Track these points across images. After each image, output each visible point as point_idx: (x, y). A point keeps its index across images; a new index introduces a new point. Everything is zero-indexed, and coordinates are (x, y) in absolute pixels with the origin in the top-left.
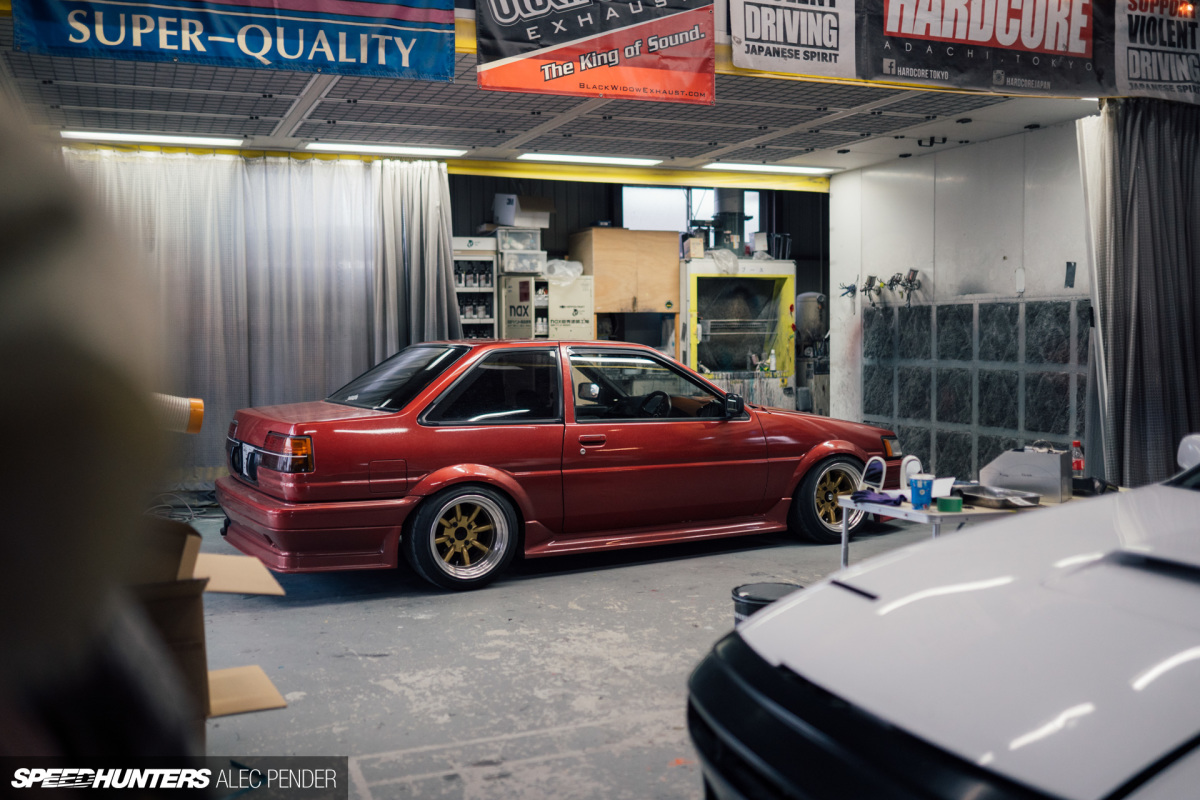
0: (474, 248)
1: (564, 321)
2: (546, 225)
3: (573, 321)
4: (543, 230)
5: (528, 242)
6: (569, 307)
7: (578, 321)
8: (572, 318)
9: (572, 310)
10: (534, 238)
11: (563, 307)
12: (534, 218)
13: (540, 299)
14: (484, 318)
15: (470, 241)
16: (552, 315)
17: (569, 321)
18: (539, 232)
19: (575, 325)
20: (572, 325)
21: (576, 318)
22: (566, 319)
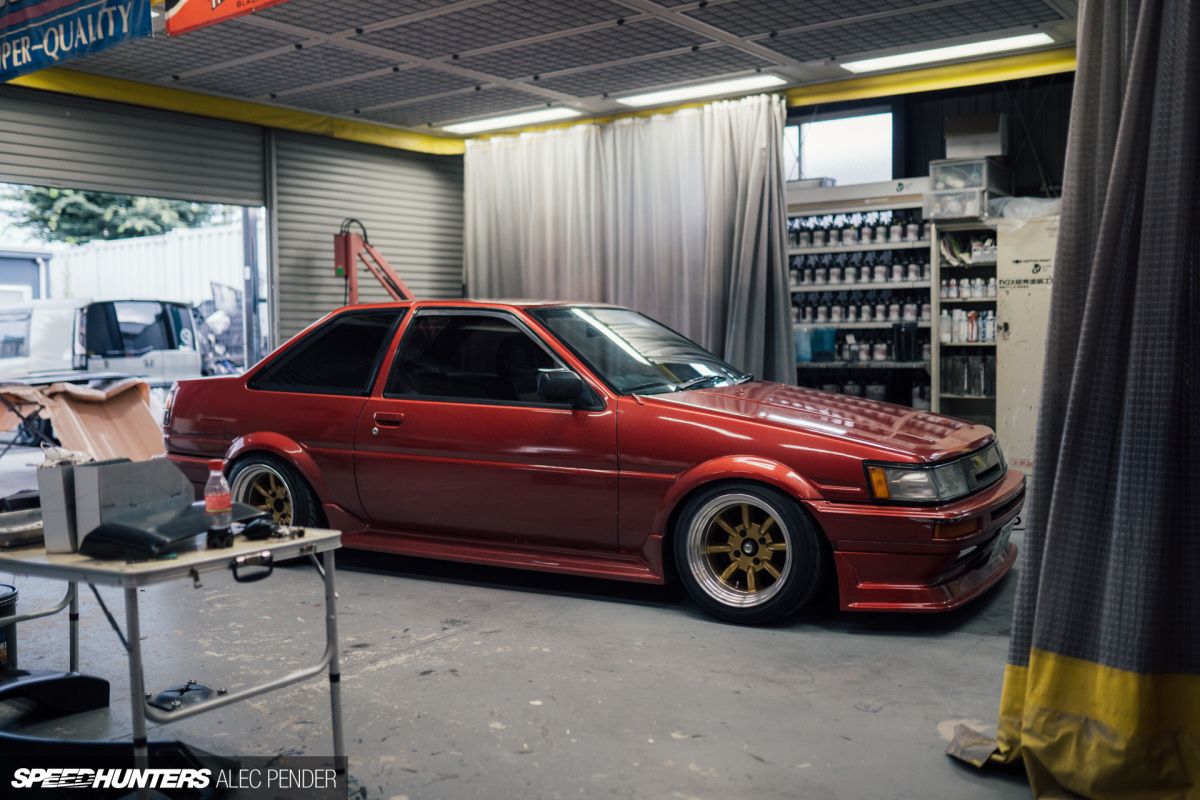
0: (905, 192)
1: (1019, 282)
2: (997, 151)
3: (1033, 282)
4: (991, 159)
5: (974, 177)
6: (1026, 261)
7: (1040, 281)
8: (1031, 276)
9: (1031, 266)
10: (980, 172)
11: (1017, 262)
12: (976, 144)
13: (987, 252)
14: (917, 281)
15: (900, 184)
16: (1001, 273)
17: (1026, 281)
18: (984, 162)
19: (1036, 286)
20: (1031, 286)
21: (1037, 276)
22: (1023, 279)
